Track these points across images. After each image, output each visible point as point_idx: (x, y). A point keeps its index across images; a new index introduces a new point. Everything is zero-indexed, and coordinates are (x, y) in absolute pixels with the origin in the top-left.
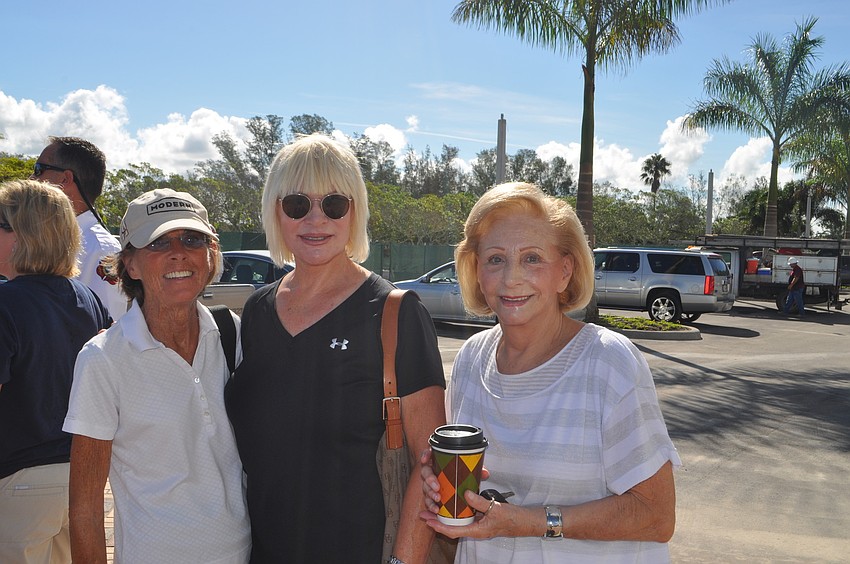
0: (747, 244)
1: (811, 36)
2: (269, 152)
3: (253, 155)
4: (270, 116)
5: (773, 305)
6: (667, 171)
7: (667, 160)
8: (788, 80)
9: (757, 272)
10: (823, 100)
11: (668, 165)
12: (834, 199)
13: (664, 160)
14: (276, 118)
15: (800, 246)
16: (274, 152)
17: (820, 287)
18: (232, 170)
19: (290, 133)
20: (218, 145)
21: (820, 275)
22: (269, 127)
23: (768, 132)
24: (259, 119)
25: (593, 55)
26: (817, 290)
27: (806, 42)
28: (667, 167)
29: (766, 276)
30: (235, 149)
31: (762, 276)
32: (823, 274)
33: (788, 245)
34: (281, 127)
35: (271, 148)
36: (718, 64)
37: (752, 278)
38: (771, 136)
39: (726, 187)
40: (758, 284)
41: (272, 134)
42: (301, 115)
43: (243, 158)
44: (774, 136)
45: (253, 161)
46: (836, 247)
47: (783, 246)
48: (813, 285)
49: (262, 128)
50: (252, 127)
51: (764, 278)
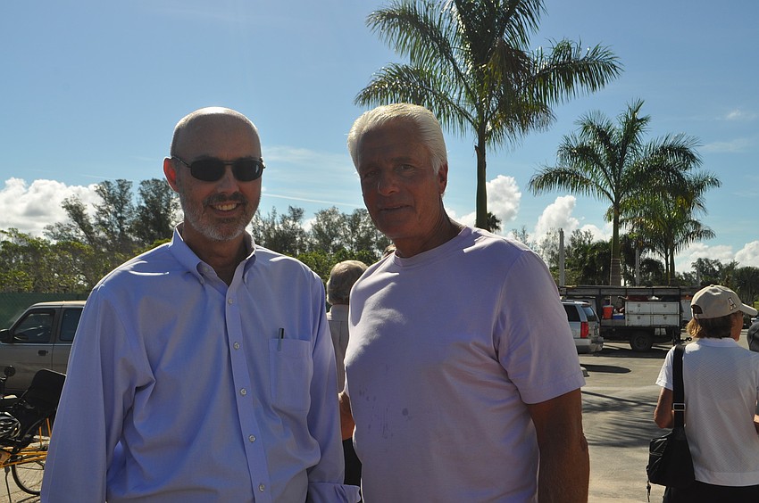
0: (602, 293)
1: (639, 116)
2: (119, 215)
3: (103, 218)
4: (119, 180)
5: (628, 346)
6: (497, 228)
7: (498, 218)
8: (624, 152)
9: (612, 318)
10: (653, 169)
11: (498, 221)
12: (653, 251)
13: (494, 217)
14: (125, 182)
15: (647, 293)
16: (123, 215)
17: (666, 328)
18: (82, 233)
19: (139, 196)
20: (68, 209)
21: (665, 318)
22: (118, 191)
23: (609, 195)
24: (108, 183)
25: (483, 137)
26: (664, 331)
27: (635, 120)
28: (497, 224)
29: (620, 320)
30: (85, 212)
31: (617, 321)
32: (668, 317)
33: (637, 293)
34: (130, 191)
35: (121, 211)
36: (568, 139)
37: (609, 322)
38: (612, 199)
39: (546, 240)
40: (613, 327)
41: (121, 198)
42: (150, 179)
43: (93, 221)
44: (614, 200)
45: (103, 224)
46: (678, 293)
47: (633, 293)
48: (660, 327)
49: (111, 192)
50: (99, 191)
51: (618, 322)
